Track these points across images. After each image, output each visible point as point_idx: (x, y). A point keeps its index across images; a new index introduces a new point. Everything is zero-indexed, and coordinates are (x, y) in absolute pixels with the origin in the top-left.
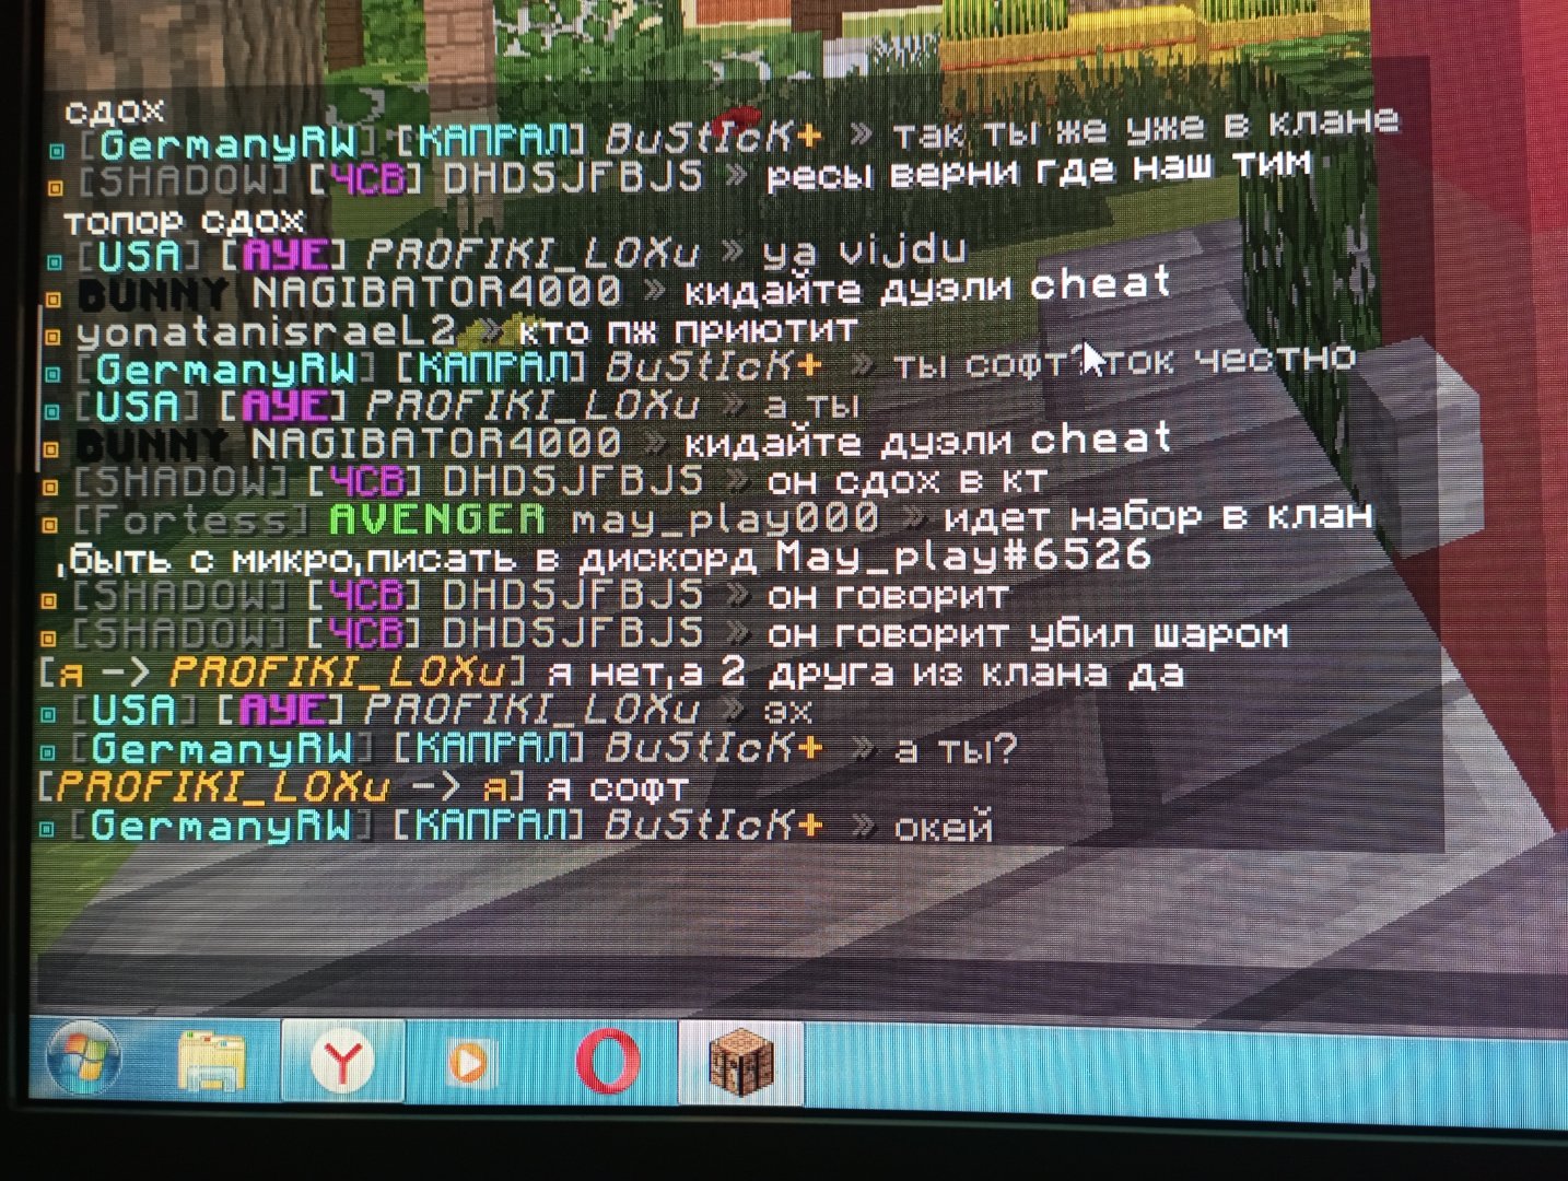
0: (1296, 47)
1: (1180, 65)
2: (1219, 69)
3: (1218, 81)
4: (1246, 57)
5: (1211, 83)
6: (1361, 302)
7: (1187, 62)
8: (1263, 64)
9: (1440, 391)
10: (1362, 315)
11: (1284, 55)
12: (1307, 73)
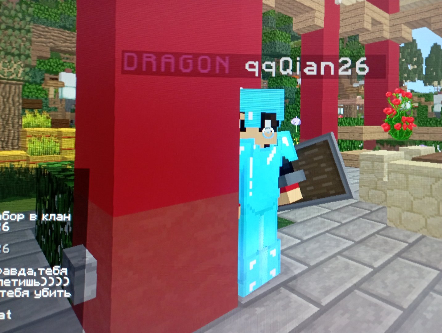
0: (54, 164)
1: (21, 167)
2: (32, 169)
3: (32, 172)
4: (40, 166)
5: (30, 172)
6: (67, 234)
7: (23, 166)
8: (44, 168)
9: (87, 259)
10: (67, 238)
11: (50, 166)
12: (56, 172)
